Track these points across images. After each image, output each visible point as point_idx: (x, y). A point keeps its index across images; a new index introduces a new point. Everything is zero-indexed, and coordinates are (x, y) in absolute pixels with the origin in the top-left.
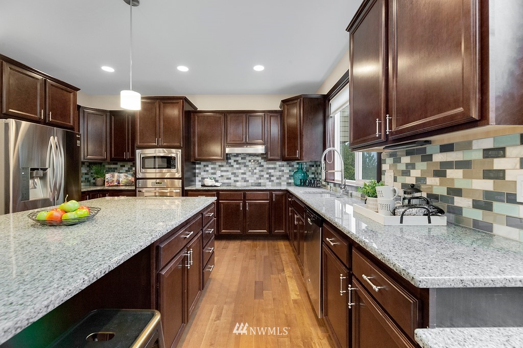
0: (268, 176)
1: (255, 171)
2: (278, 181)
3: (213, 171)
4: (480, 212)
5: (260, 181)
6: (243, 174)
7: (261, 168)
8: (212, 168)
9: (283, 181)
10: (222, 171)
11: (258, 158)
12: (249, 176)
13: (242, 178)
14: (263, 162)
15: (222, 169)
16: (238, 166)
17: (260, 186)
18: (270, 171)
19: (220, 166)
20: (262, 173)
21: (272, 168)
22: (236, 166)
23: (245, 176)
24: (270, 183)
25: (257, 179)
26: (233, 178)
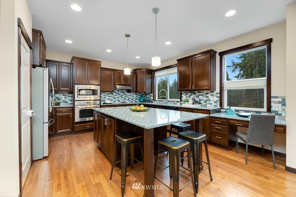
0: (128, 99)
1: (123, 96)
2: (132, 101)
3: (104, 97)
4: (205, 103)
5: (125, 101)
6: (118, 98)
7: (125, 95)
8: (104, 95)
9: (134, 101)
10: (109, 97)
11: (124, 91)
12: (121, 99)
13: (118, 100)
14: (126, 93)
15: (109, 95)
16: (116, 94)
17: (125, 103)
18: (129, 96)
19: (108, 94)
20: (126, 98)
21: (130, 95)
22: (115, 94)
23: (119, 99)
24: (129, 102)
25: (124, 100)
26: (114, 100)
